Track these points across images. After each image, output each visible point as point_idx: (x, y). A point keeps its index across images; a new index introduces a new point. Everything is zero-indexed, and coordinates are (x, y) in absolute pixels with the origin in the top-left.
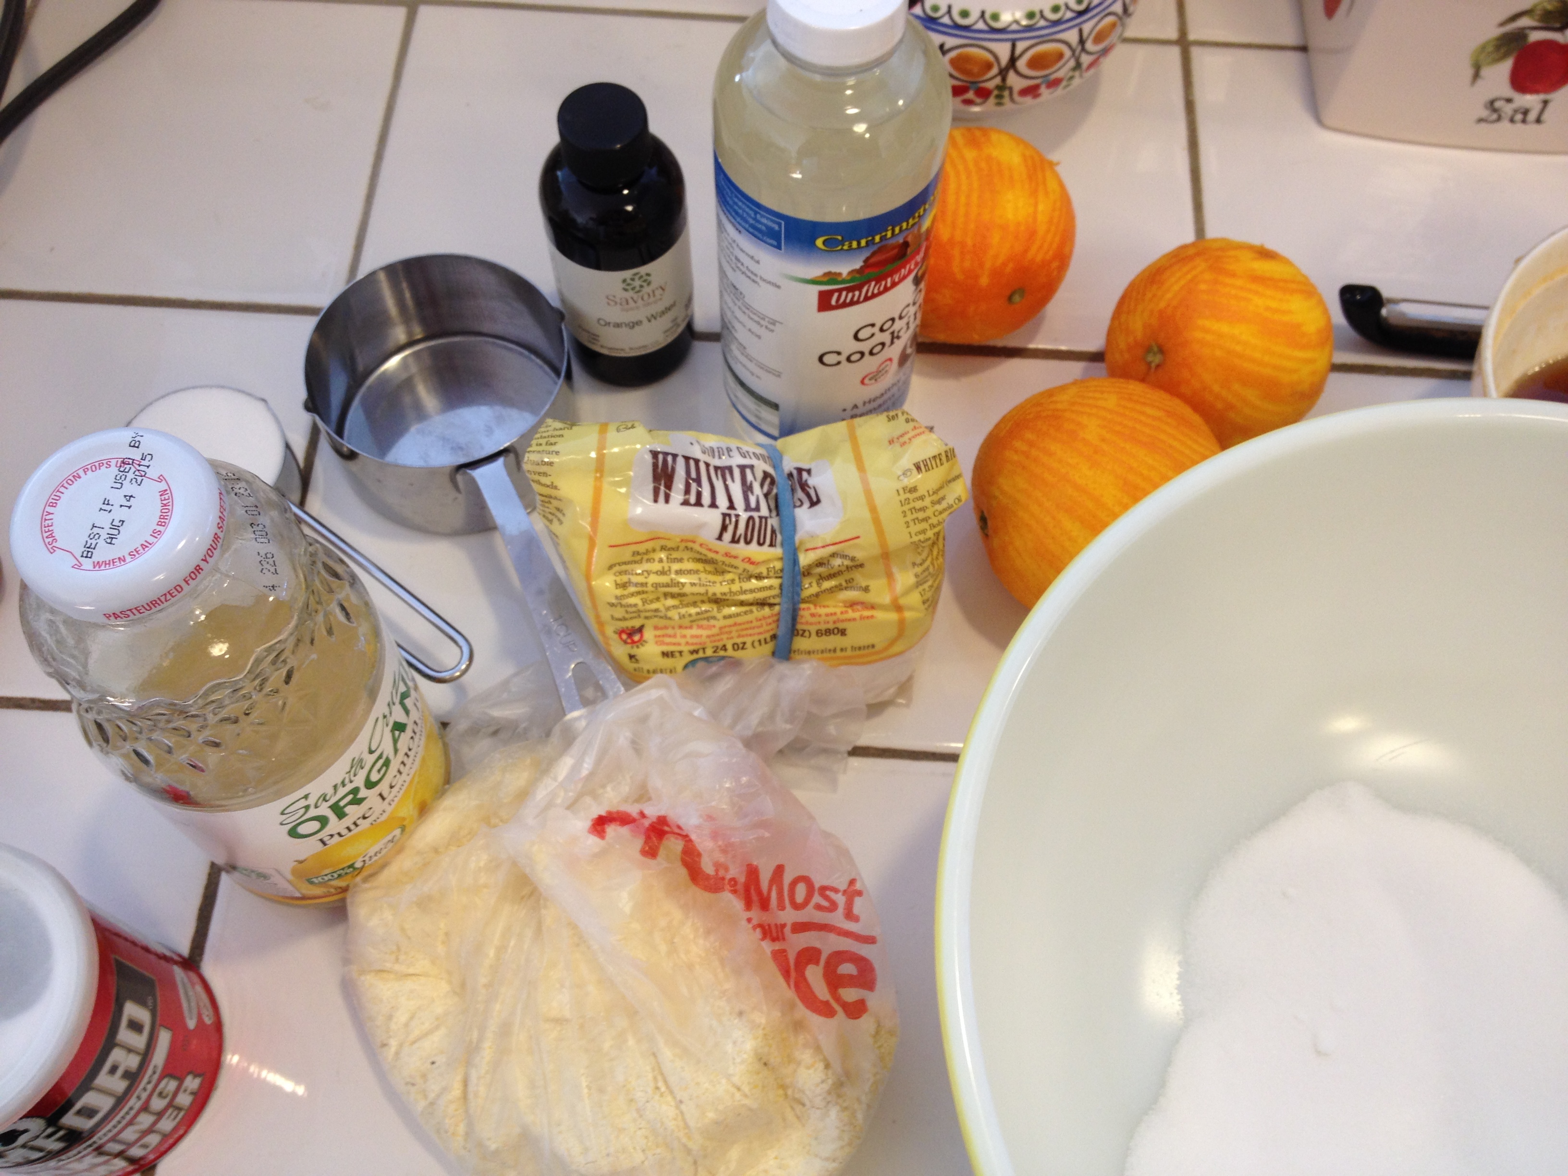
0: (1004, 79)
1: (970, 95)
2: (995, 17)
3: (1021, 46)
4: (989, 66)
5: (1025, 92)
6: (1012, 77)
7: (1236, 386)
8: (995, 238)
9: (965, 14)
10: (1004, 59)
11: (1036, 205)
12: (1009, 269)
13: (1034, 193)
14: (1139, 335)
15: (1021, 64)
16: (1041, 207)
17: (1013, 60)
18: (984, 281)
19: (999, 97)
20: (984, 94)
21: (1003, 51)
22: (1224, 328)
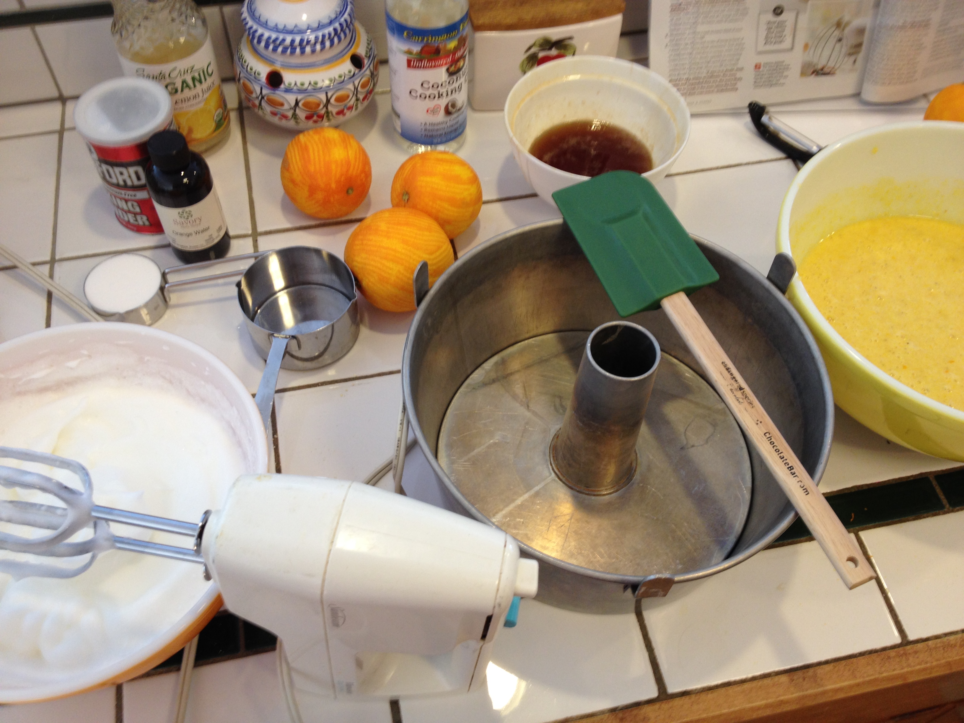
0: (327, 108)
1: (315, 118)
2: (316, 83)
3: (329, 95)
4: (319, 105)
5: (338, 113)
6: (330, 108)
7: (438, 202)
8: (334, 167)
9: (302, 84)
10: (324, 100)
11: (348, 152)
12: (343, 179)
13: (346, 147)
14: (399, 191)
15: (332, 101)
16: (350, 152)
17: (328, 101)
18: (333, 186)
19: (328, 116)
20: (321, 117)
21: (323, 97)
22: (428, 179)
